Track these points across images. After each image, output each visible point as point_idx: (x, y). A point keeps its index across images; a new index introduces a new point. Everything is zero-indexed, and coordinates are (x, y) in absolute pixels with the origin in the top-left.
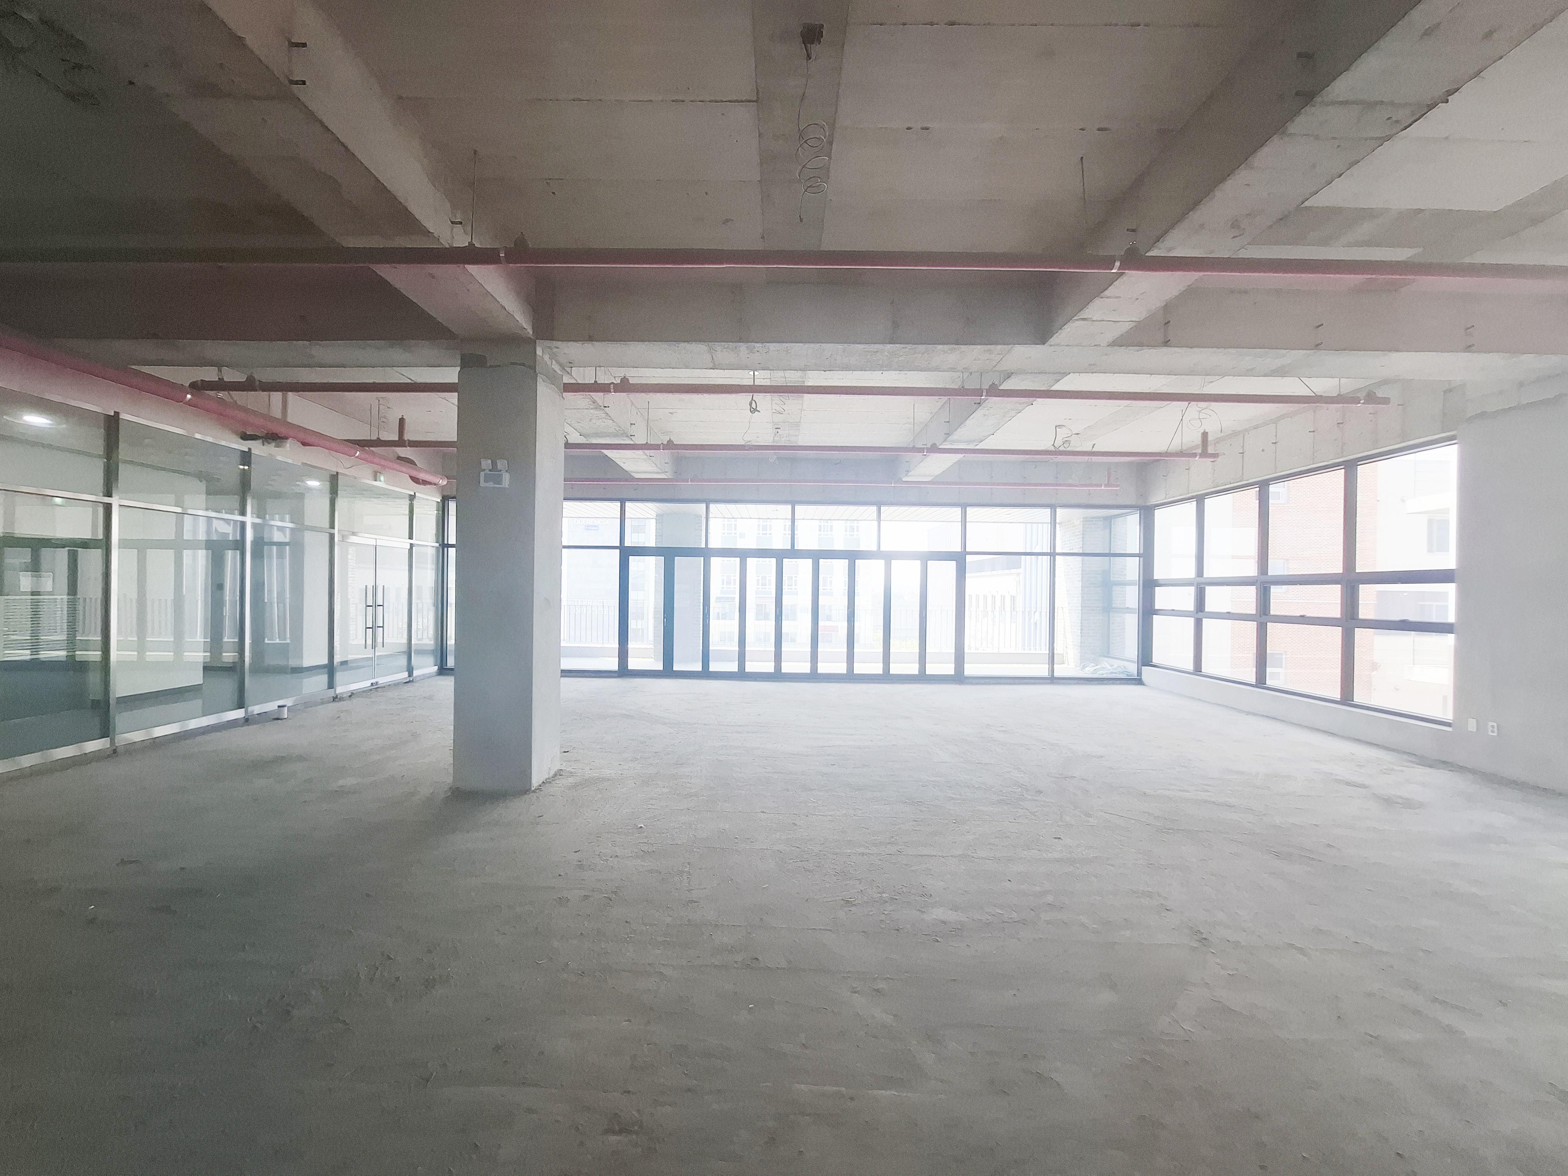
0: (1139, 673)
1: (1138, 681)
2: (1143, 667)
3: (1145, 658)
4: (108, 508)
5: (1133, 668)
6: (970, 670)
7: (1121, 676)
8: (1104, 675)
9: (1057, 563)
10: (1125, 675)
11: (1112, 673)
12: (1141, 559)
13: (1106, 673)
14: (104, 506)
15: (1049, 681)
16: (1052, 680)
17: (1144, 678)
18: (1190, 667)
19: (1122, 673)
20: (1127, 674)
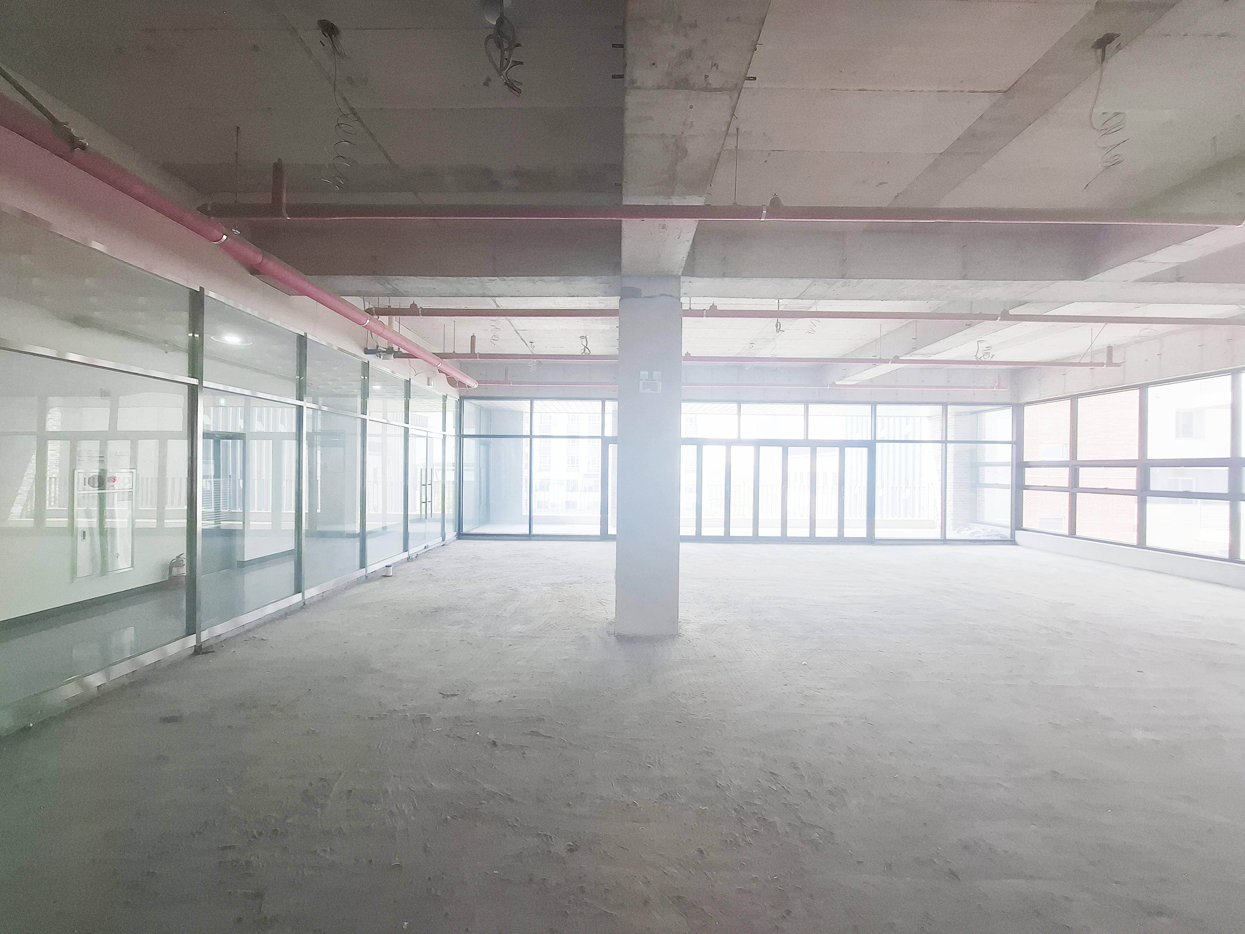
0: (1013, 535)
1: (1012, 542)
2: (1016, 531)
3: (1017, 524)
4: (300, 409)
5: (1007, 533)
6: (879, 533)
7: (996, 538)
8: (981, 537)
9: (948, 448)
10: (1000, 537)
11: (988, 535)
12: (1014, 446)
13: (983, 536)
14: (297, 408)
15: (942, 542)
16: (944, 541)
17: (1017, 539)
18: (1066, 531)
19: (997, 535)
20: (1001, 537)
